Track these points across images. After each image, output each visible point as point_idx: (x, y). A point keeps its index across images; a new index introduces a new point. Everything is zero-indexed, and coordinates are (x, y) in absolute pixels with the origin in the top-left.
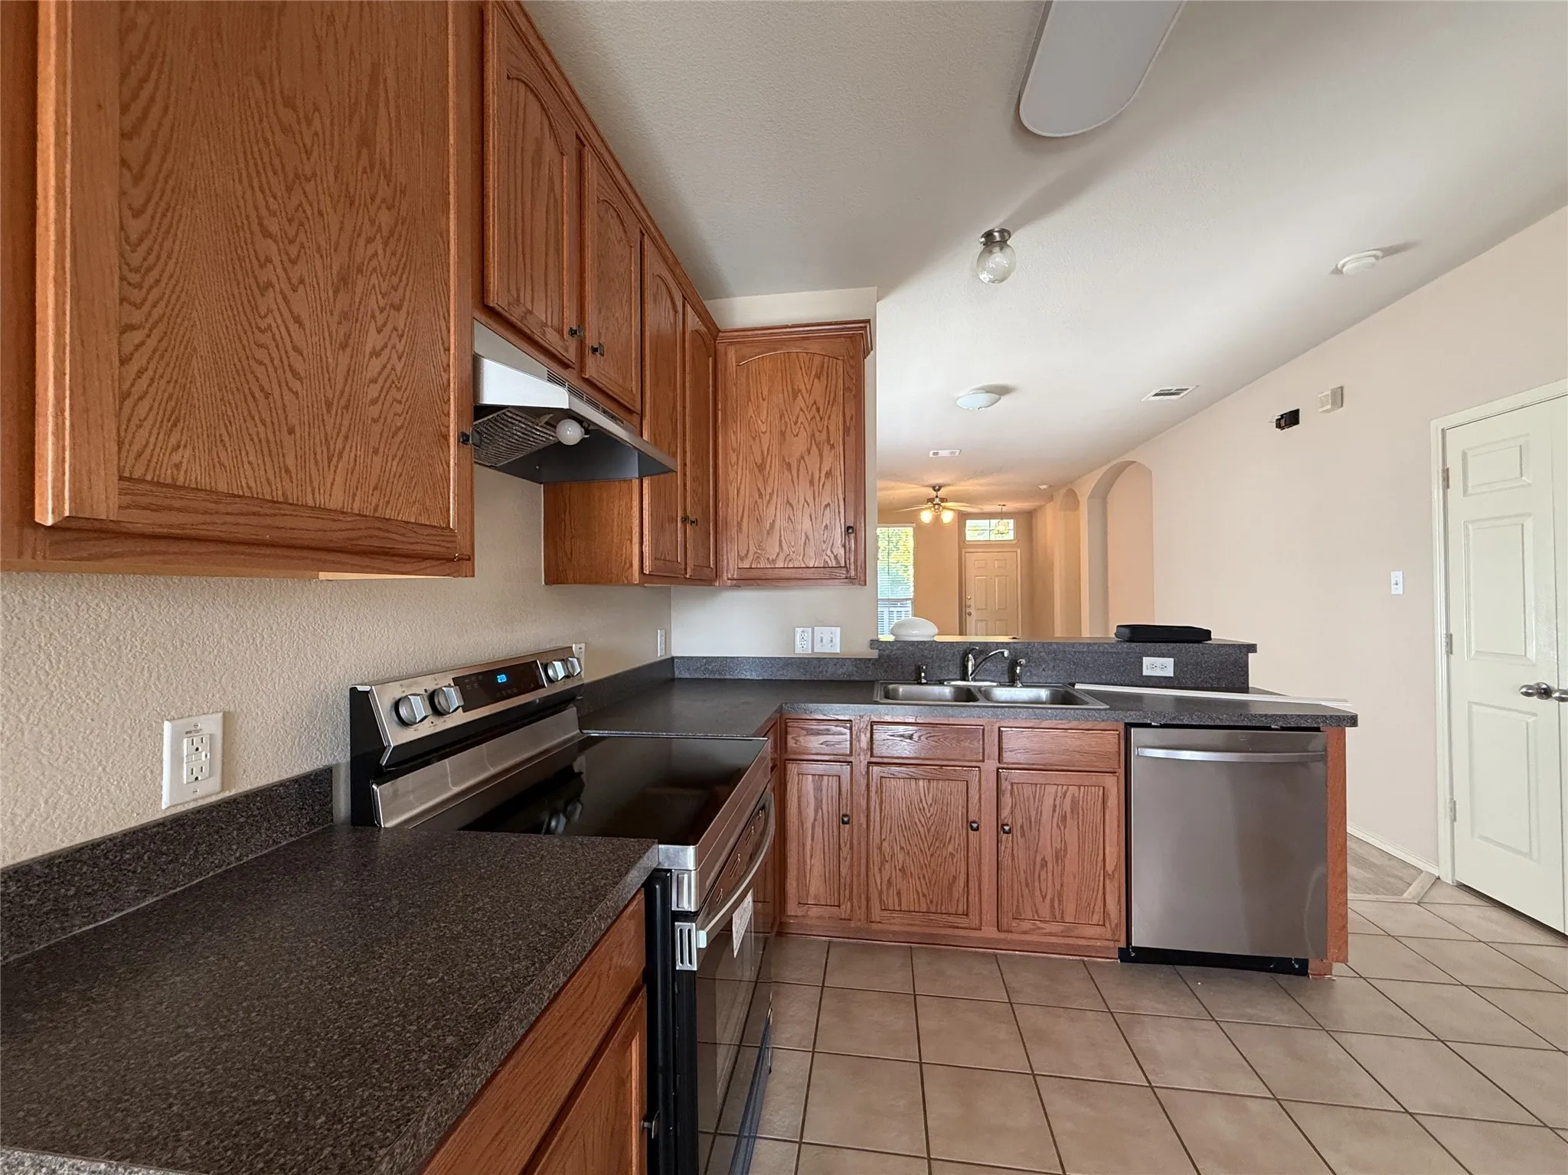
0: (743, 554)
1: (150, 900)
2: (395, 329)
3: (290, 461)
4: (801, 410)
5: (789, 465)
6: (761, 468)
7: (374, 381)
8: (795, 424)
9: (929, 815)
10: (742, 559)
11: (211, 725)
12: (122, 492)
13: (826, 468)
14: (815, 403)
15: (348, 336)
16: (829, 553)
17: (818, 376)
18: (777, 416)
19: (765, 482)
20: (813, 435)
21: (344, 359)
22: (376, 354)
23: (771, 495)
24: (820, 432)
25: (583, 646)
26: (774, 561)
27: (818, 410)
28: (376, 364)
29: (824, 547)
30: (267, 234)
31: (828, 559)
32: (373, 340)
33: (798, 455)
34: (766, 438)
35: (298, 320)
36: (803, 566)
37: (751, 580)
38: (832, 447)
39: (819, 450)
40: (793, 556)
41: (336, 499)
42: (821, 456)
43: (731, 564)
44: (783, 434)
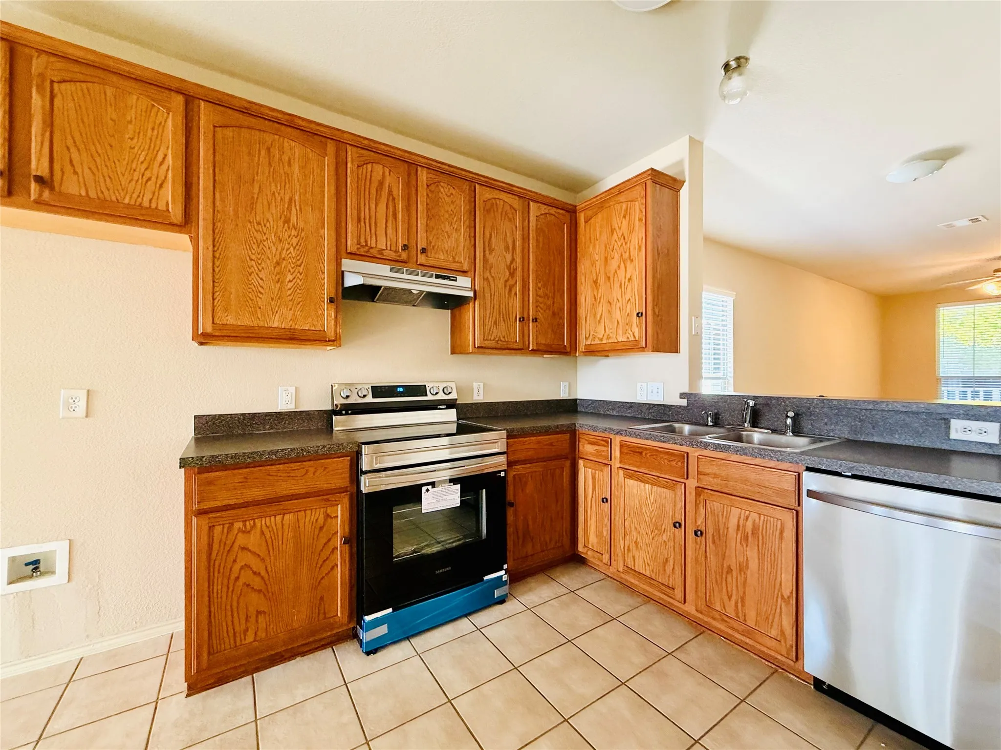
0: (587, 336)
1: (272, 431)
2: (299, 272)
3: (259, 316)
4: (616, 241)
5: (609, 278)
6: (595, 282)
7: (290, 289)
8: (612, 251)
9: (651, 510)
10: (586, 338)
11: (292, 390)
12: (213, 327)
13: (628, 276)
14: (623, 234)
15: (279, 279)
16: (630, 332)
17: (624, 217)
18: (604, 248)
19: (598, 290)
20: (622, 255)
21: (278, 286)
22: (290, 281)
23: (600, 298)
24: (625, 252)
25: (482, 384)
26: (601, 340)
27: (624, 239)
28: (290, 285)
29: (627, 327)
30: (251, 260)
31: (629, 336)
32: (290, 277)
33: (613, 271)
34: (598, 263)
35: (262, 279)
36: (616, 341)
37: (592, 352)
38: (632, 261)
39: (625, 264)
40: (611, 335)
41: (276, 325)
42: (626, 268)
43: (583, 342)
44: (606, 258)
